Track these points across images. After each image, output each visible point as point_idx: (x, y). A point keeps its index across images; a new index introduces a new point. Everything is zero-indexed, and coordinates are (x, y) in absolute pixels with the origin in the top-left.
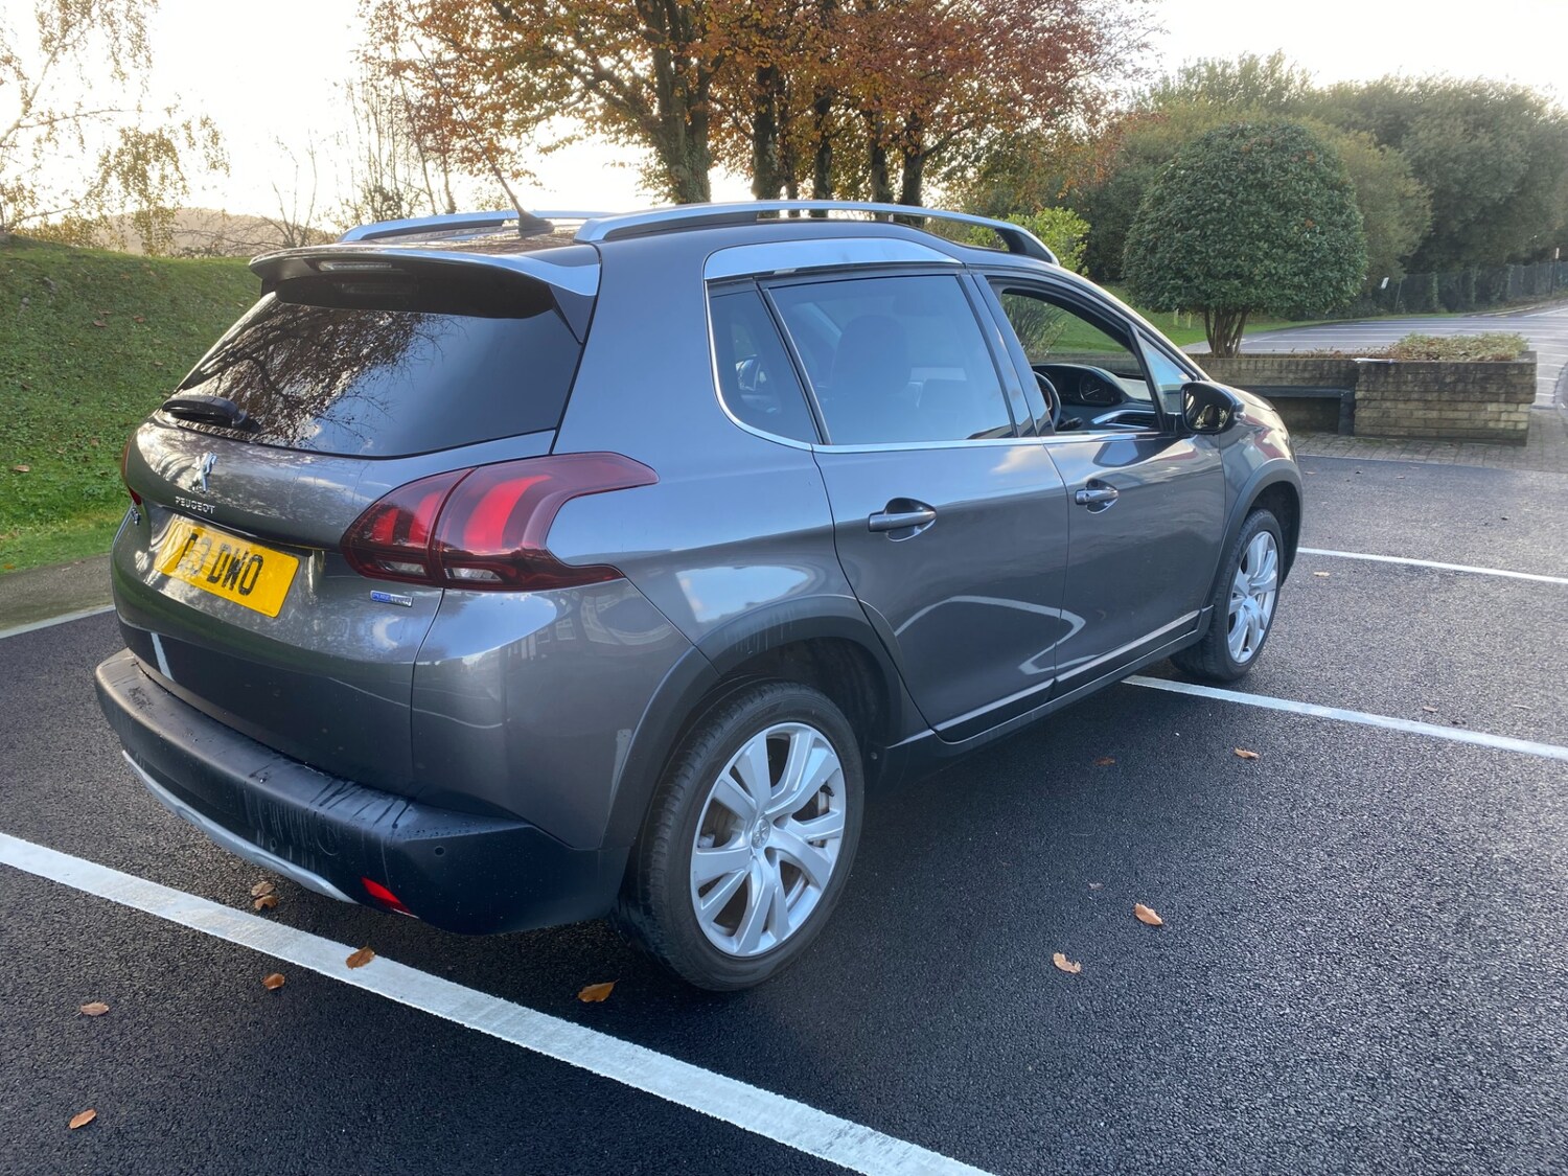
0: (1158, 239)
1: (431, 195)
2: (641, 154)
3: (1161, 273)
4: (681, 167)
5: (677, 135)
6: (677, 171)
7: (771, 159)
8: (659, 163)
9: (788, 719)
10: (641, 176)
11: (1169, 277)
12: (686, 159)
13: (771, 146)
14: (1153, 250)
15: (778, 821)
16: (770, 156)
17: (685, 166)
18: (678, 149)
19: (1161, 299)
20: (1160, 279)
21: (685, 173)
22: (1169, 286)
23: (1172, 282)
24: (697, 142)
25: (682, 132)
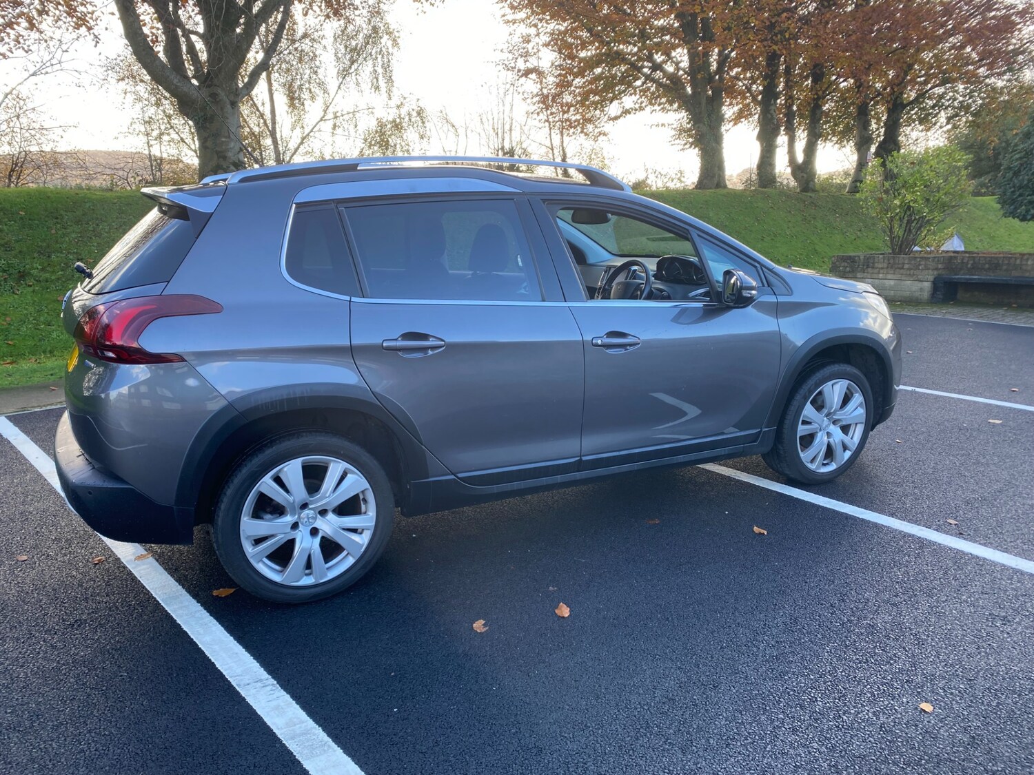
0: (1022, 165)
1: (552, 149)
2: (677, 117)
3: (1021, 191)
4: (701, 125)
5: (700, 104)
6: (698, 127)
7: (772, 116)
8: (688, 123)
9: (320, 453)
10: (673, 132)
11: (1027, 193)
12: (706, 120)
13: (773, 107)
14: (1016, 174)
15: (323, 513)
16: (771, 114)
17: (704, 124)
18: (700, 113)
19: (1019, 211)
20: (1020, 195)
21: (704, 129)
22: (1026, 201)
23: (1029, 197)
24: (715, 107)
25: (704, 101)
